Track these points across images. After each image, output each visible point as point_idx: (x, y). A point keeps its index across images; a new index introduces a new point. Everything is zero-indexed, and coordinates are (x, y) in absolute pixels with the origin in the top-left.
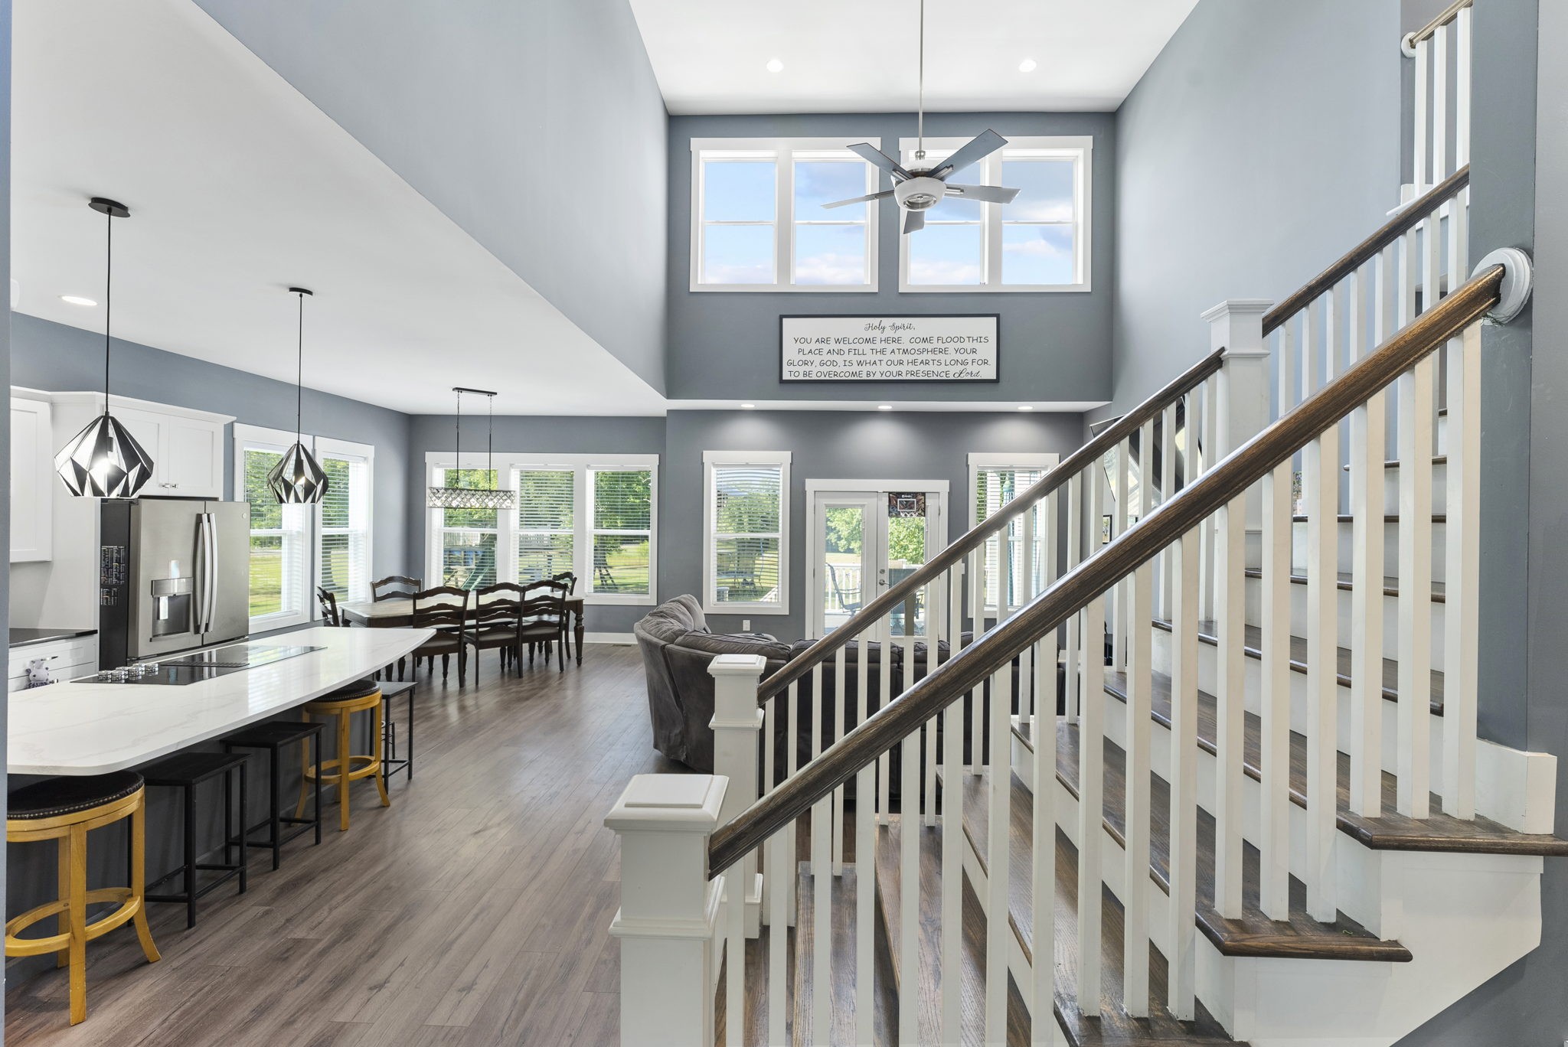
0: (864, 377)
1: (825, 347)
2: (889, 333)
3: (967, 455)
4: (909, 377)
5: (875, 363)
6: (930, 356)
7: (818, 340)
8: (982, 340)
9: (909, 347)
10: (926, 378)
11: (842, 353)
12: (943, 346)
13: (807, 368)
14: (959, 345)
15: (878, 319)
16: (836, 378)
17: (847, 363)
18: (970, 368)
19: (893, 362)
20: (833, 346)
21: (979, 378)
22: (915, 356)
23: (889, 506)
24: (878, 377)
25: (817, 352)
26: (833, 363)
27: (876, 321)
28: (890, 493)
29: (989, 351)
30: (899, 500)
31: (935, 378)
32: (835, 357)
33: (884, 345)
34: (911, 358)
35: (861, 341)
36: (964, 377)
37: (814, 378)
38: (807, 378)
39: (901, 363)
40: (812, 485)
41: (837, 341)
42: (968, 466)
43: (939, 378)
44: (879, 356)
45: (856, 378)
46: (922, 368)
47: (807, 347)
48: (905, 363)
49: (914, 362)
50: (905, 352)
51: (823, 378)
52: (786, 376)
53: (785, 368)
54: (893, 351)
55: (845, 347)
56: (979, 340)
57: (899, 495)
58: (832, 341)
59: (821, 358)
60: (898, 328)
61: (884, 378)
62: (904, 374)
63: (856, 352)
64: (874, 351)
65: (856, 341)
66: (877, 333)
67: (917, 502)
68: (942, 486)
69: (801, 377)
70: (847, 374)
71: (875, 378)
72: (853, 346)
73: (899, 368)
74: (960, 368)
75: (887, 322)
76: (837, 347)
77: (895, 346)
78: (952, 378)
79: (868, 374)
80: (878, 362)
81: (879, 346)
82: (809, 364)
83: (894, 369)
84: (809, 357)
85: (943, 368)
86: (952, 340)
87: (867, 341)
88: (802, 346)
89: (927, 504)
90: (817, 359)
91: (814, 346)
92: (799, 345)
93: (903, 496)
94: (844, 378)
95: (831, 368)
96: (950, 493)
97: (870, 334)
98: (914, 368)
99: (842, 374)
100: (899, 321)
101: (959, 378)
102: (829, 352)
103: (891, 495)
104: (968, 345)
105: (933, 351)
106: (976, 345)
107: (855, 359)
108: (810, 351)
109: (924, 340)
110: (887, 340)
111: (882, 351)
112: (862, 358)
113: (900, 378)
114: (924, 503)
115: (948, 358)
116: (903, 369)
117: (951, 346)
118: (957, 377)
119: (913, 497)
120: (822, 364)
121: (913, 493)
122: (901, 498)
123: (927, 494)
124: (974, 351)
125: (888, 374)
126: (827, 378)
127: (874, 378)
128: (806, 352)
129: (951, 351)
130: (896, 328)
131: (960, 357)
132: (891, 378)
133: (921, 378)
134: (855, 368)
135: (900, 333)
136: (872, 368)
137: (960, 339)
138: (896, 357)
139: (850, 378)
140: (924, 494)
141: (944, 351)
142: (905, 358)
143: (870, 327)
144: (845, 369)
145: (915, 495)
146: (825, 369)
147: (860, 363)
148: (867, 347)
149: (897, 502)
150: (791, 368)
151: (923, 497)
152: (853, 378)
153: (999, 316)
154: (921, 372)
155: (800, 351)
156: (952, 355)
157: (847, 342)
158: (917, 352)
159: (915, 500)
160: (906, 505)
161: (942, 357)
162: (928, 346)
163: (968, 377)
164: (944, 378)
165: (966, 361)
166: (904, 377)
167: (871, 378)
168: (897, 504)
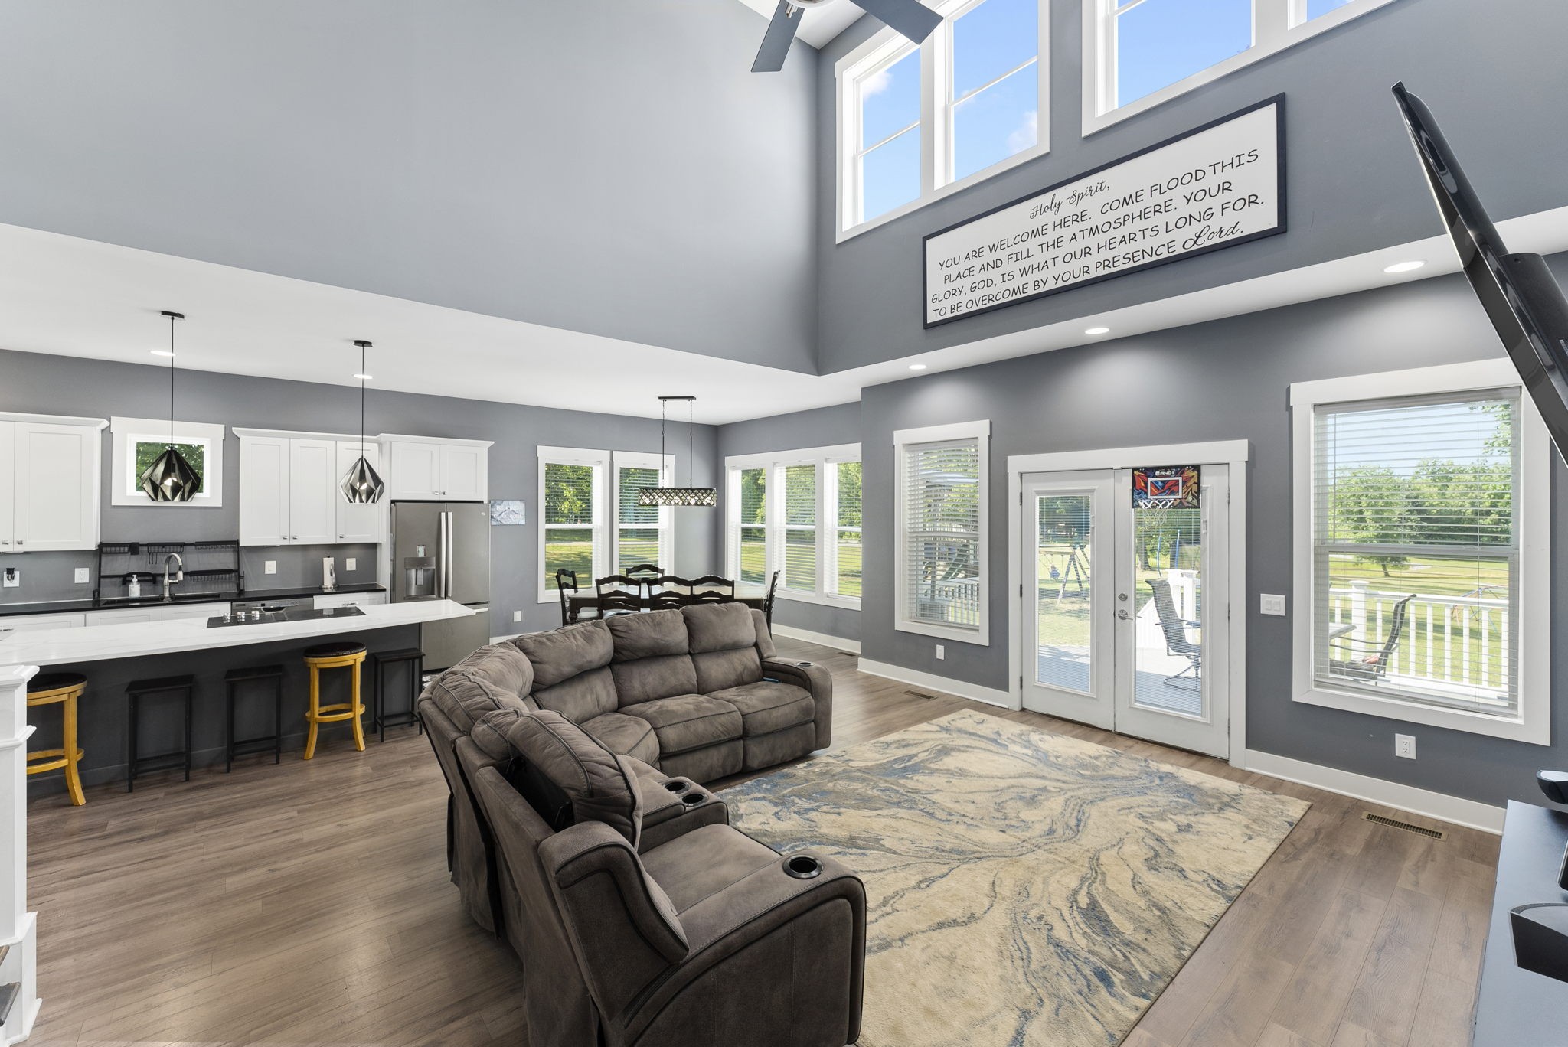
0: (1031, 292)
1: (977, 263)
2: (1067, 210)
3: (1288, 390)
4: (1101, 272)
5: (1046, 264)
6: (1139, 224)
7: (968, 257)
8: (1244, 159)
9: (1101, 220)
10: (1131, 264)
11: (999, 264)
12: (1162, 199)
13: (954, 300)
14: (1193, 187)
15: (1049, 195)
16: (992, 304)
17: (1006, 278)
18: (1215, 224)
19: (1073, 255)
20: (988, 257)
21: (1238, 235)
22: (1112, 233)
23: (1133, 491)
24: (1051, 285)
25: (967, 273)
26: (988, 282)
27: (1045, 199)
28: (1134, 469)
29: (1261, 176)
30: (1149, 480)
31: (1148, 259)
32: (989, 273)
33: (1059, 232)
34: (1101, 239)
35: (1025, 237)
36: (1205, 242)
37: (964, 311)
38: (956, 314)
39: (1086, 252)
40: (1016, 464)
41: (993, 249)
42: (1290, 409)
43: (1155, 258)
44: (1052, 253)
45: (1019, 296)
46: (1124, 249)
47: (953, 271)
48: (1094, 250)
49: (1109, 245)
50: (1094, 231)
51: (975, 308)
52: (931, 318)
53: (930, 307)
54: (1074, 237)
55: (1002, 254)
56: (1236, 163)
57: (1149, 471)
58: (987, 251)
59: (972, 280)
60: (1081, 197)
61: (1061, 284)
62: (1093, 269)
63: (1019, 256)
64: (1045, 246)
65: (1018, 239)
66: (1049, 218)
67: (1184, 483)
68: (1236, 451)
69: (948, 315)
70: (1007, 294)
71: (1048, 288)
72: (1014, 249)
73: (1084, 261)
74: (1197, 227)
75: (1063, 194)
76: (992, 257)
77: (1076, 228)
78: (1180, 251)
79: (1036, 285)
80: (1051, 263)
81: (1051, 236)
82: (958, 293)
83: (1075, 266)
84: (957, 284)
85: (1163, 238)
86: (1180, 181)
87: (1035, 233)
88: (949, 271)
89: (1203, 485)
90: (966, 283)
91: (962, 266)
92: (946, 271)
93: (1157, 473)
94: (1003, 301)
95: (986, 291)
96: (1249, 464)
97: (1036, 223)
98: (1108, 255)
99: (1000, 295)
100: (1080, 186)
101: (1196, 247)
102: (982, 268)
103: (1135, 472)
104: (1212, 181)
105: (1143, 215)
106: (1229, 174)
107: (1015, 267)
108: (959, 276)
109: (1127, 201)
110: (1063, 224)
111: (1057, 243)
112: (1026, 263)
113: (1087, 277)
114: (1198, 484)
115: (1171, 218)
116: (1092, 260)
117: (1177, 195)
118: (1190, 247)
119: (1176, 475)
120: (973, 289)
121: (1176, 467)
122: (1154, 476)
123: (1203, 468)
124: (1225, 187)
125: (1067, 277)
126: (980, 307)
127: (1046, 289)
128: (954, 277)
129: (1178, 202)
130: (1076, 197)
131: (1195, 209)
132: (1072, 281)
133: (1122, 267)
134: (1018, 281)
135: (1084, 204)
136: (1043, 275)
137: (1196, 175)
138: (1077, 247)
139: (1010, 299)
140: (1197, 468)
141: (1166, 207)
142: (1092, 242)
143: (1039, 210)
144: (1003, 287)
145: (1179, 469)
146: (978, 294)
147: (1024, 272)
148: (1033, 244)
149: (1146, 484)
150: (937, 305)
151: (1195, 473)
152: (1015, 297)
153: (1281, 101)
154: (1121, 258)
155: (947, 278)
156: (1181, 209)
157: (1005, 246)
158: (1113, 225)
159: (1180, 479)
160: (1163, 487)
161: (1159, 220)
162: (1134, 209)
163: (1216, 240)
164: (1166, 255)
165: (1209, 212)
166: (1093, 274)
167: (1041, 290)
168: (1146, 488)
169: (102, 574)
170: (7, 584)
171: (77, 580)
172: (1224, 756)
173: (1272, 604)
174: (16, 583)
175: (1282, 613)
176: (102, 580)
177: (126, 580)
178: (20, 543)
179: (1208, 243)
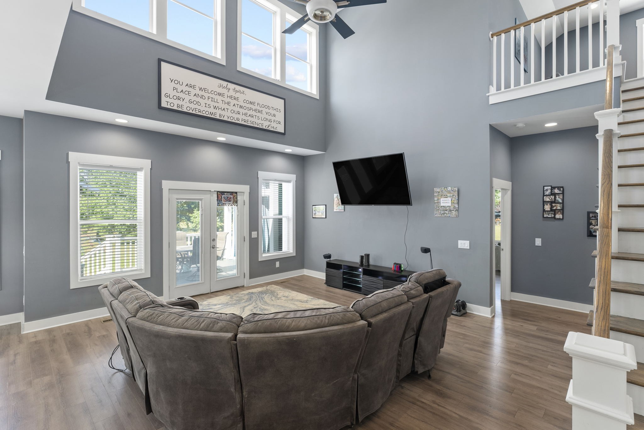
0: (218, 117)
1: (193, 92)
2: (232, 93)
3: (258, 172)
4: (243, 123)
5: (224, 109)
6: (254, 113)
7: (187, 85)
8: (278, 110)
9: (243, 105)
10: (252, 125)
11: (204, 98)
12: (260, 109)
13: (180, 103)
14: (267, 110)
15: (227, 83)
16: (199, 114)
17: (207, 105)
18: (272, 124)
19: (234, 112)
20: (197, 91)
21: (277, 131)
22: (246, 111)
23: (217, 200)
24: (226, 119)
25: (187, 93)
26: (198, 103)
27: (225, 83)
28: (218, 192)
29: (280, 117)
30: (223, 196)
31: (256, 126)
32: (199, 99)
33: (229, 100)
34: (245, 111)
35: (216, 93)
37: (185, 110)
38: (180, 109)
39: (239, 113)
40: (167, 185)
41: (200, 89)
42: (258, 178)
43: (258, 127)
44: (226, 106)
45: (212, 116)
46: (250, 119)
47: (180, 88)
48: (241, 114)
49: (246, 114)
50: (241, 107)
51: (191, 111)
52: (164, 104)
53: (164, 99)
54: (234, 105)
55: (206, 95)
56: (276, 110)
57: (223, 193)
58: (197, 89)
59: (189, 98)
60: (237, 92)
61: (229, 120)
62: (240, 120)
63: (213, 100)
64: (224, 102)
65: (212, 92)
66: (225, 91)
67: (233, 198)
68: (246, 189)
69: (175, 108)
70: (207, 113)
71: (224, 119)
72: (210, 95)
73: (238, 116)
74: (269, 123)
75: (231, 86)
76: (201, 93)
77: (235, 102)
78: (264, 128)
79: (220, 116)
80: (226, 110)
81: (226, 100)
82: (181, 99)
83: (235, 116)
84: (181, 95)
85: (260, 121)
86: (264, 106)
87: (220, 94)
88: (176, 86)
90: (187, 98)
91: (184, 88)
92: (173, 84)
93: (225, 194)
94: (205, 115)
95: (196, 106)
96: (250, 193)
97: (221, 90)
98: (246, 118)
99: (204, 112)
100: (238, 88)
101: (268, 129)
102: (195, 95)
103: (218, 193)
104: (273, 112)
105: (255, 110)
106: (275, 112)
107: (212, 104)
108: (182, 91)
109: (251, 103)
110: (231, 97)
111: (228, 103)
112: (216, 104)
113: (238, 122)
114: (237, 198)
116: (241, 117)
117: (264, 110)
118: (266, 128)
119: (231, 195)
120: (190, 102)
121: (231, 192)
122: (224, 195)
123: (238, 193)
124: (274, 115)
125: (232, 118)
126: (194, 112)
127: (223, 119)
128: (179, 90)
129: (264, 112)
131: (268, 117)
132: (233, 121)
133: (249, 125)
134: (212, 110)
135: (238, 95)
136: (223, 113)
137: (268, 107)
138: (237, 109)
139: (209, 116)
140: (236, 193)
141: (260, 112)
142: (241, 111)
143: (221, 86)
144: (205, 109)
145: (232, 193)
146: (193, 106)
147: (215, 107)
148: (220, 98)
149: (222, 197)
150: (168, 99)
151: (236, 195)
152: (211, 116)
153: (285, 100)
154: (249, 121)
155: (174, 89)
156: (264, 116)
157: (207, 92)
158: (247, 109)
159: (232, 196)
160: (227, 199)
161: (258, 114)
162: (252, 106)
163: (272, 129)
164: (261, 127)
165: (271, 120)
166: (240, 122)
167: (222, 118)
168: (222, 199)
172: (243, 285)
173: (254, 234)
175: (256, 237)
179: (270, 129)
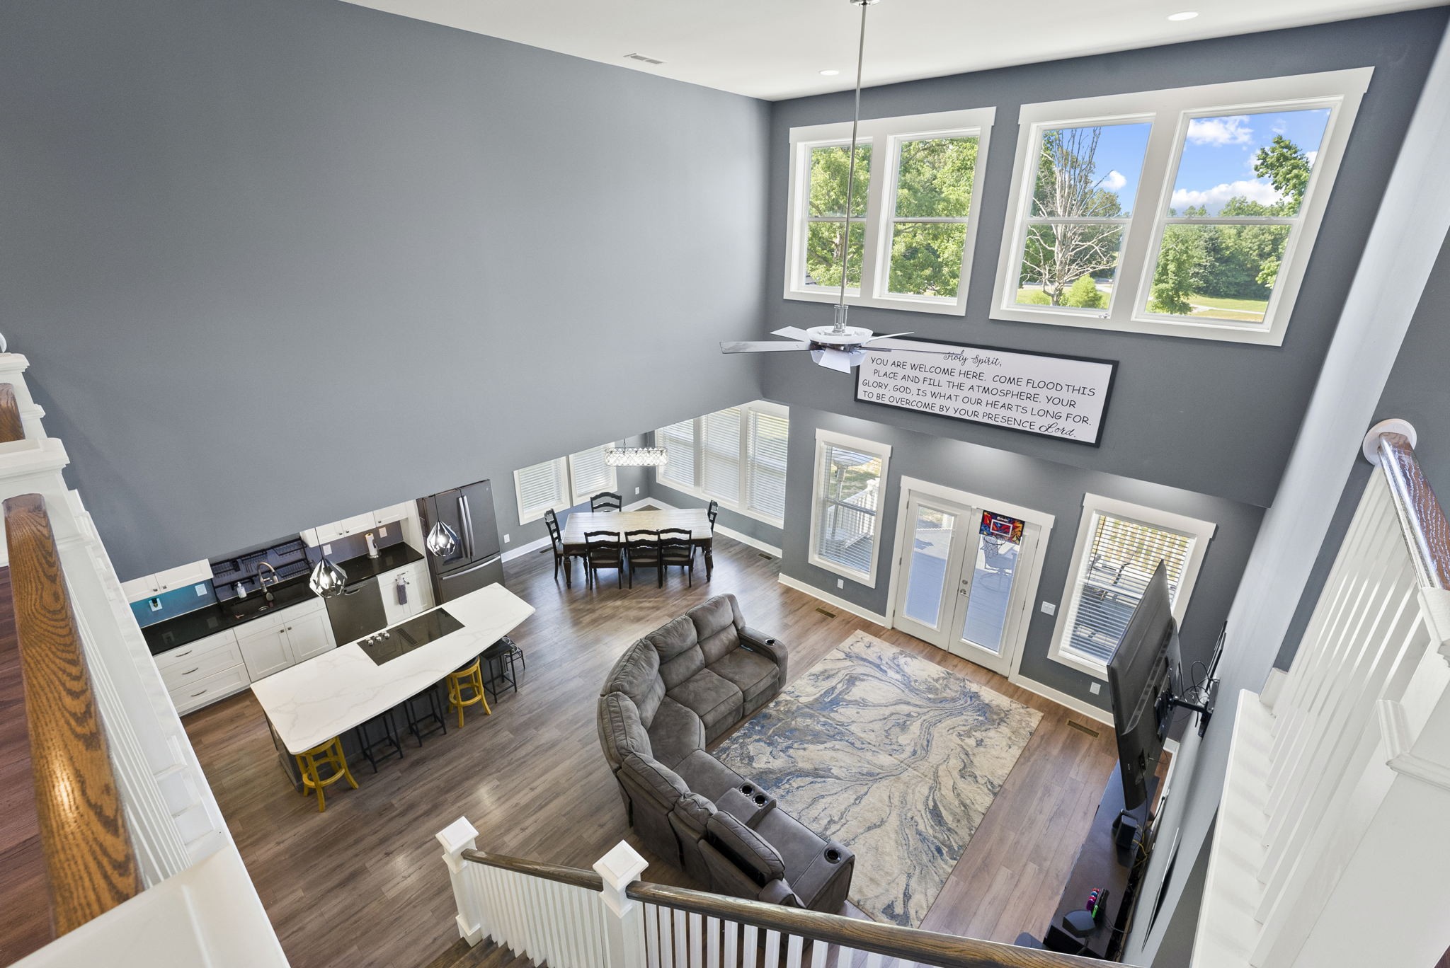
0: (937, 411)
1: (901, 372)
2: (970, 366)
3: (1084, 495)
4: (985, 420)
5: (950, 397)
6: (1014, 401)
7: (894, 364)
8: (1087, 391)
9: (992, 385)
10: (1005, 425)
11: (917, 380)
12: (1033, 391)
13: (881, 391)
14: (1053, 393)
15: (961, 349)
16: (907, 406)
17: (921, 392)
18: (1062, 423)
19: (970, 400)
20: (908, 371)
21: (1073, 438)
22: (997, 398)
23: (982, 524)
24: (951, 413)
25: (892, 375)
26: (907, 390)
27: (957, 350)
28: (985, 511)
29: (1093, 408)
30: (993, 520)
31: (1016, 427)
32: (909, 384)
33: (962, 379)
34: (991, 398)
35: (938, 370)
36: (1052, 432)
37: (887, 402)
38: (880, 401)
39: (979, 402)
40: (907, 482)
41: (913, 367)
42: (1082, 507)
43: (1021, 428)
44: (955, 391)
45: (927, 410)
46: (1003, 412)
47: (883, 369)
48: (984, 403)
49: (994, 404)
50: (986, 390)
51: (894, 404)
52: (860, 397)
53: (861, 388)
54: (972, 388)
55: (921, 375)
56: (1081, 391)
57: (994, 515)
58: (908, 367)
59: (895, 382)
60: (981, 362)
61: (957, 415)
62: (981, 415)
63: (931, 382)
64: (951, 384)
65: (933, 370)
66: (956, 364)
67: (1014, 528)
68: (1047, 520)
69: (874, 400)
70: (919, 404)
71: (948, 414)
72: (928, 375)
73: (976, 407)
74: (1048, 421)
75: (970, 353)
76: (913, 373)
77: (975, 382)
78: (1036, 430)
79: (941, 408)
80: (953, 398)
81: (957, 379)
82: (883, 387)
83: (971, 408)
84: (884, 380)
85: (1028, 417)
86: (1046, 385)
87: (945, 371)
88: (878, 367)
89: (1024, 533)
90: (890, 382)
91: (890, 369)
92: (875, 366)
93: (998, 518)
94: (916, 408)
95: (904, 395)
96: (1053, 530)
97: (949, 364)
98: (994, 412)
99: (914, 403)
100: (984, 354)
101: (1046, 433)
102: (904, 377)
103: (986, 513)
104: (1066, 395)
105: (1019, 395)
106: (1075, 396)
107: (928, 388)
108: (886, 374)
109: (1011, 381)
110: (966, 374)
111: (960, 386)
112: (936, 390)
113: (976, 419)
114: (1022, 532)
115: (1037, 407)
116: (981, 409)
117: (1043, 393)
118: (1043, 431)
119: (1009, 522)
120: (896, 389)
121: (1010, 518)
122: (996, 519)
123: (1026, 523)
124: (1072, 404)
125: (963, 412)
126: (899, 405)
127: (946, 414)
128: (881, 374)
129: (1042, 398)
130: (979, 361)
131: (1051, 408)
132: (966, 417)
133: (999, 424)
134: (929, 400)
135: (983, 367)
136: (947, 403)
137: (1057, 386)
138: (974, 395)
139: (921, 409)
140: (1023, 523)
141: (1033, 397)
142: (986, 397)
143: (949, 355)
144: (918, 399)
145: (1012, 521)
146: (898, 395)
147: (933, 395)
148: (944, 378)
149: (990, 522)
150: (866, 388)
151: (1021, 525)
152: (924, 410)
153: (1115, 365)
154: (1000, 417)
155: (876, 372)
156: (1042, 404)
157: (923, 370)
158: (999, 393)
159: (1011, 526)
160: (1000, 527)
161: (1029, 404)
162: (1014, 388)
163: (1059, 434)
164: (1028, 429)
165: (1059, 414)
166: (980, 419)
167: (943, 413)
168: (990, 524)
169: (215, 585)
170: (154, 609)
171: (199, 594)
172: (1006, 675)
173: (1048, 608)
174: (160, 607)
175: (1052, 614)
176: (216, 590)
177: (233, 585)
178: (165, 588)
179: (1054, 434)
